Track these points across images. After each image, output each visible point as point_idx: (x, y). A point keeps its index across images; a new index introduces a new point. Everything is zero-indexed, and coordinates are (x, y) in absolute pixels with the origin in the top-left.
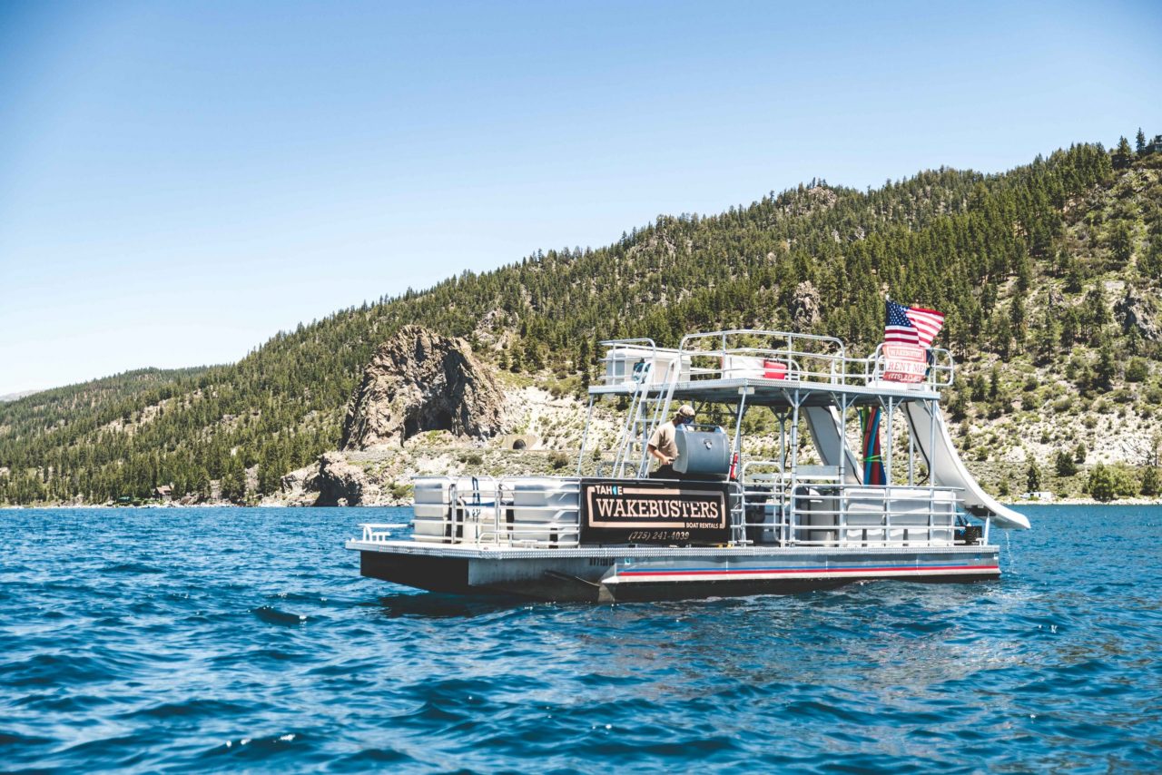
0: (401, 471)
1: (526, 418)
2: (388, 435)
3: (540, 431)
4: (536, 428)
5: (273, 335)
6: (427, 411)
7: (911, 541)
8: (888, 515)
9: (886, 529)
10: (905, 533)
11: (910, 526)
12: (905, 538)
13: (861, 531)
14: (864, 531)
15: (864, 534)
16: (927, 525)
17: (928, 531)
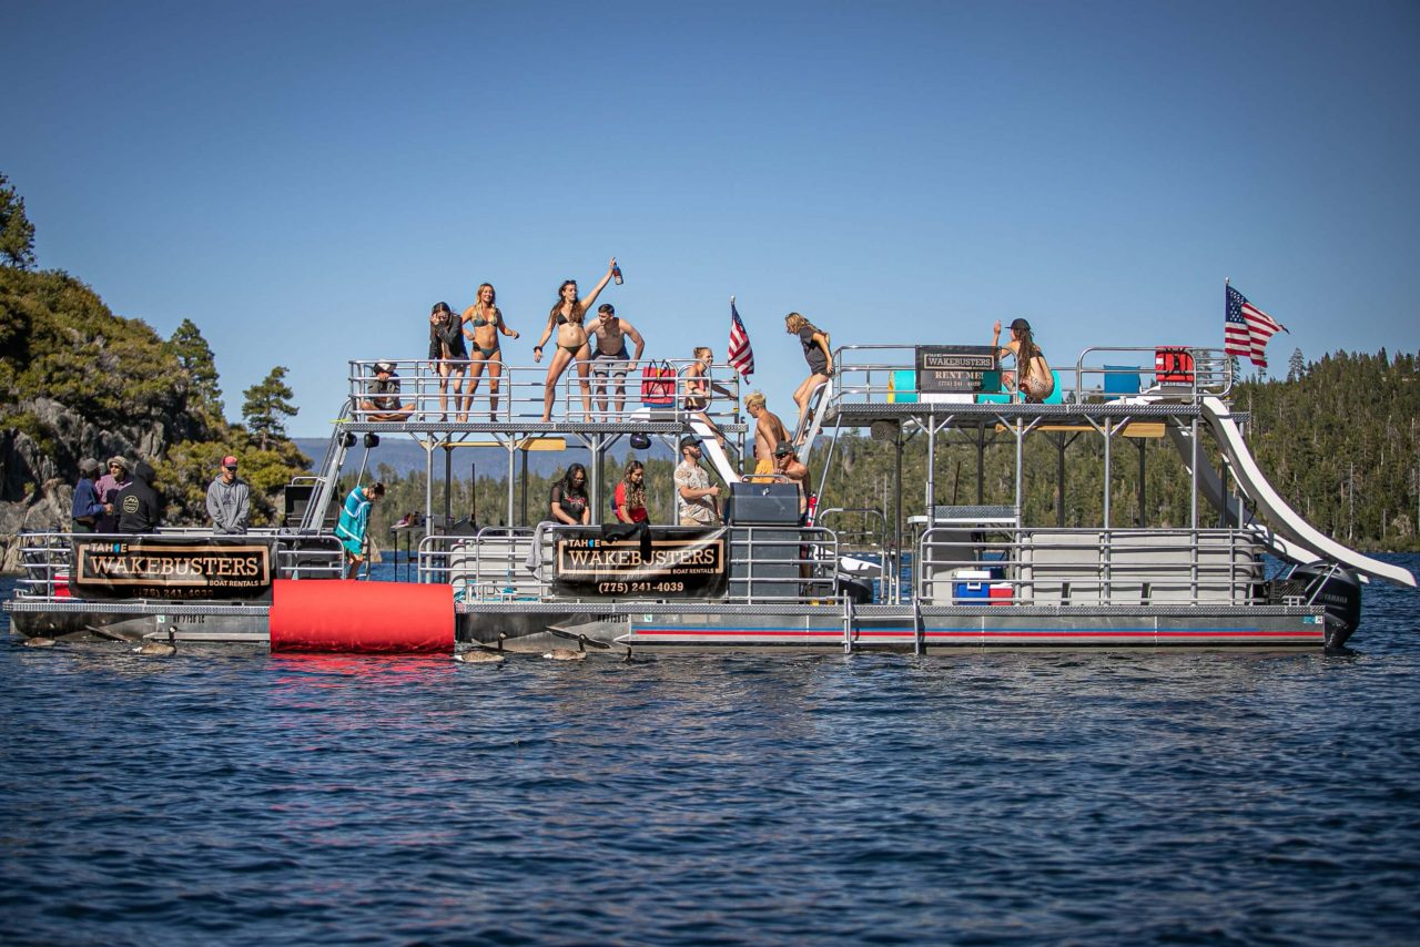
7: (1157, 598)
8: (1106, 565)
9: (1106, 584)
10: (1145, 589)
11: (1155, 579)
12: (1145, 595)
13: (1060, 586)
14: (1066, 586)
15: (1065, 590)
16: (1188, 579)
17: (1189, 585)
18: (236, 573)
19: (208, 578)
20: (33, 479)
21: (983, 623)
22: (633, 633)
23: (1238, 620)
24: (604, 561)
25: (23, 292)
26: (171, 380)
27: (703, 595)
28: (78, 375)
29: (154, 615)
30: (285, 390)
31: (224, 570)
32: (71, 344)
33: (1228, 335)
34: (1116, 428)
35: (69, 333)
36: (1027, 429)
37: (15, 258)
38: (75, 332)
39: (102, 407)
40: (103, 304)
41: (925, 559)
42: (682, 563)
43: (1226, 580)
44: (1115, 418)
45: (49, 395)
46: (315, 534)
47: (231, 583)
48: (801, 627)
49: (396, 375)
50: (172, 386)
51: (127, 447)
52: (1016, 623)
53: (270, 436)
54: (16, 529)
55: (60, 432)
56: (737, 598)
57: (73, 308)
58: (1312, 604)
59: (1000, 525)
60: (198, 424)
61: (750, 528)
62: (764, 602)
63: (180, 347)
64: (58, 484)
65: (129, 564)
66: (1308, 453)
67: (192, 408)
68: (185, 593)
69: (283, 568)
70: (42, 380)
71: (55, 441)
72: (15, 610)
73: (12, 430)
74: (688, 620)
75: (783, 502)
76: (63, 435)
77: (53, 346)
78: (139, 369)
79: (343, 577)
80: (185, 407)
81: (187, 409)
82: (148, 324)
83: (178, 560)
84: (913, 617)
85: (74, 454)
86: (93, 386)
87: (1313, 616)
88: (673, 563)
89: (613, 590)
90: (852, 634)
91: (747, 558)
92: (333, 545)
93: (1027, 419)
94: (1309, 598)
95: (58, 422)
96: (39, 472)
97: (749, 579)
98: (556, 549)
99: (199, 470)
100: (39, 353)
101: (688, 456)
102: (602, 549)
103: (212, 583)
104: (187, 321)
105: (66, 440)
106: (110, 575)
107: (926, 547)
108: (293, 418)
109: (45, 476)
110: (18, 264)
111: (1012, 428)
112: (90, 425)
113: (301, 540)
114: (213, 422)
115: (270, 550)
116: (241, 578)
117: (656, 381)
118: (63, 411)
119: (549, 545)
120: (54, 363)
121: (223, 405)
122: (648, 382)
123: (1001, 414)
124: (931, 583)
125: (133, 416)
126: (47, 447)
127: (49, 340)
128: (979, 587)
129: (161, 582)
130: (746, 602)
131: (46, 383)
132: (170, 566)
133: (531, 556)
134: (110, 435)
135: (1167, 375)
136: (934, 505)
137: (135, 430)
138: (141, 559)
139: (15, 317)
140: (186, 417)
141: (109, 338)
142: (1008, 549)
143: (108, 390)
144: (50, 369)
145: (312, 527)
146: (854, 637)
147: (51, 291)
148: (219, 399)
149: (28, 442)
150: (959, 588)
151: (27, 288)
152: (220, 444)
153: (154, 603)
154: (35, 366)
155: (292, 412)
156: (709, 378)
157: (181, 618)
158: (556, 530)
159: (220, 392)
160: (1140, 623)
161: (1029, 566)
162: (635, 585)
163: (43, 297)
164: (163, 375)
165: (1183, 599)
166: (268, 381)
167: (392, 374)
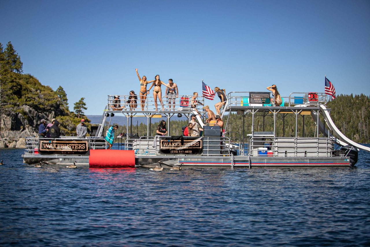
7: (308, 155)
8: (296, 147)
9: (296, 151)
10: (306, 152)
11: (308, 150)
12: (305, 154)
13: (285, 152)
14: (286, 152)
15: (286, 153)
16: (316, 150)
17: (316, 151)
18: (80, 148)
19: (73, 149)
20: (22, 125)
21: (266, 161)
22: (179, 163)
23: (329, 160)
24: (172, 145)
25: (20, 79)
26: (56, 101)
27: (197, 154)
28: (33, 99)
29: (59, 158)
30: (84, 103)
31: (77, 147)
32: (32, 92)
33: (326, 89)
34: (299, 112)
35: (31, 89)
36: (277, 113)
37: (18, 71)
38: (33, 89)
39: (39, 107)
40: (39, 82)
41: (251, 145)
42: (191, 146)
43: (326, 150)
44: (299, 110)
45: (26, 104)
46: (99, 138)
47: (78, 151)
48: (221, 162)
49: (119, 99)
50: (56, 102)
51: (45, 117)
52: (274, 161)
53: (80, 115)
54: (18, 137)
55: (29, 114)
56: (205, 154)
57: (32, 83)
58: (347, 156)
59: (270, 136)
60: (63, 112)
61: (208, 137)
62: (212, 155)
63: (58, 93)
64: (29, 126)
65: (53, 145)
66: (334, 119)
67: (61, 108)
68: (67, 153)
69: (91, 147)
70: (25, 101)
71: (28, 116)
72: (25, 157)
73: (18, 113)
74: (193, 160)
75: (216, 130)
76: (30, 114)
77: (27, 92)
78: (48, 98)
79: (106, 149)
80: (59, 107)
81: (60, 108)
82: (50, 87)
83: (65, 145)
84: (249, 159)
85: (32, 119)
86: (37, 102)
87: (347, 159)
88: (189, 146)
89: (174, 152)
90: (233, 163)
91: (207, 144)
92: (104, 141)
93: (277, 110)
94: (346, 155)
95: (28, 111)
96: (24, 123)
97: (208, 150)
98: (160, 142)
99: (63, 123)
100: (24, 94)
101: (193, 119)
102: (171, 142)
103: (74, 150)
104: (60, 86)
105: (30, 115)
106: (48, 148)
107: (252, 142)
108: (86, 110)
109: (26, 124)
110: (19, 72)
111: (273, 112)
112: (36, 112)
113: (96, 140)
114: (66, 111)
115: (88, 142)
116: (81, 149)
117: (184, 101)
118: (30, 108)
119: (158, 141)
120: (27, 96)
121: (69, 107)
122: (182, 101)
123: (270, 109)
124: (253, 151)
125: (47, 110)
126: (26, 117)
127: (26, 91)
128: (264, 152)
129: (61, 150)
130: (207, 155)
131: (26, 101)
132: (63, 146)
133: (154, 144)
134: (41, 114)
135: (311, 99)
136: (253, 132)
137: (47, 113)
138: (56, 144)
139: (18, 85)
140: (60, 110)
141: (41, 90)
142: (272, 142)
143: (41, 103)
144: (26, 98)
145: (98, 137)
146: (234, 164)
147: (27, 79)
148: (68, 105)
149: (21, 116)
150: (260, 152)
151: (21, 78)
152: (68, 116)
153: (59, 155)
154: (23, 97)
155: (86, 109)
156: (197, 100)
157: (66, 159)
158: (160, 137)
159: (68, 104)
160: (304, 161)
161: (277, 147)
162: (180, 151)
163: (25, 80)
164: (54, 100)
165: (315, 155)
166: (80, 101)
167: (118, 99)
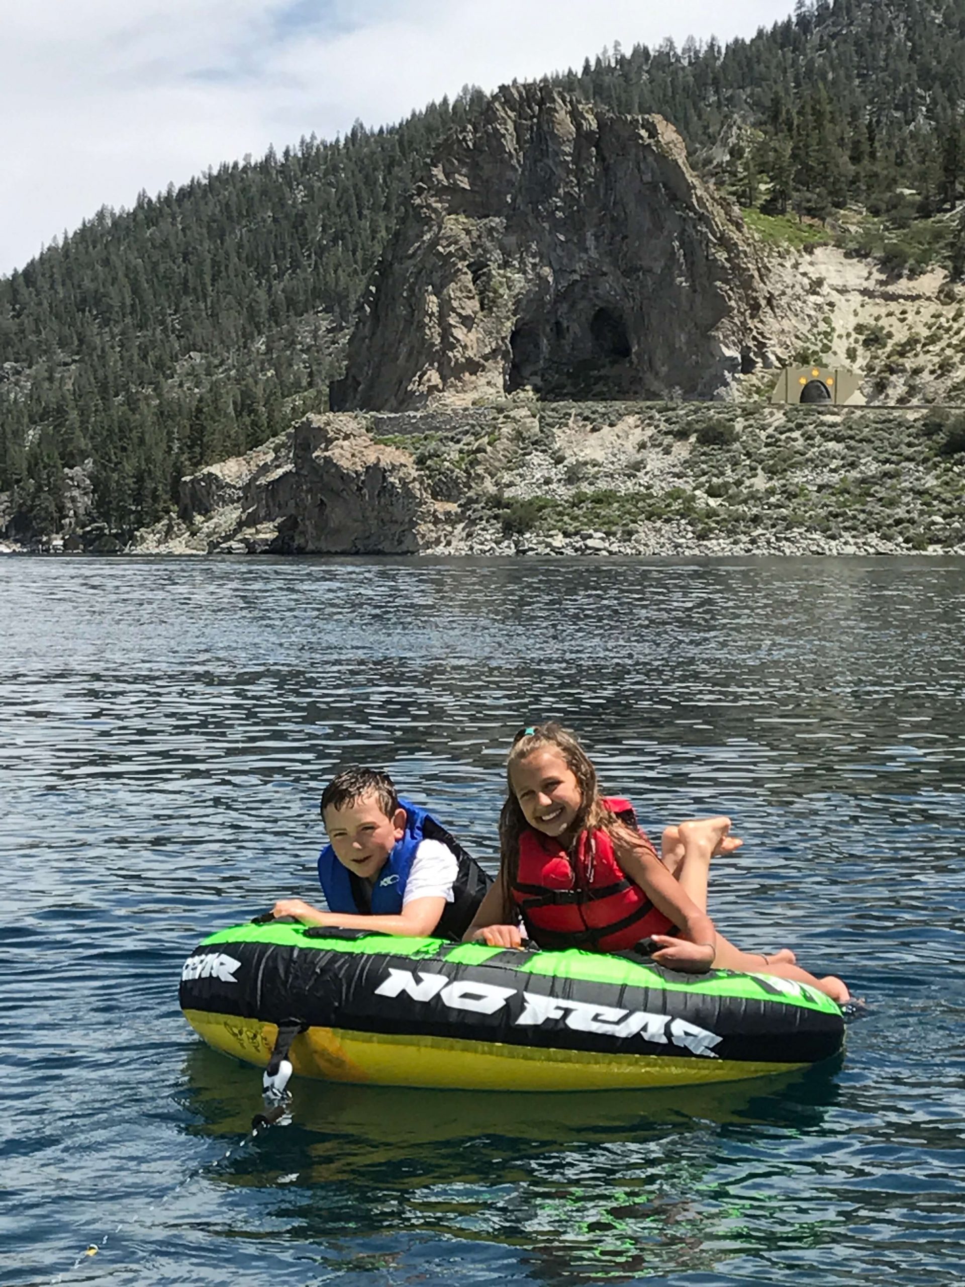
0: (515, 463)
1: (823, 327)
2: (474, 367)
3: (861, 362)
4: (851, 354)
5: (90, 215)
6: (564, 307)
